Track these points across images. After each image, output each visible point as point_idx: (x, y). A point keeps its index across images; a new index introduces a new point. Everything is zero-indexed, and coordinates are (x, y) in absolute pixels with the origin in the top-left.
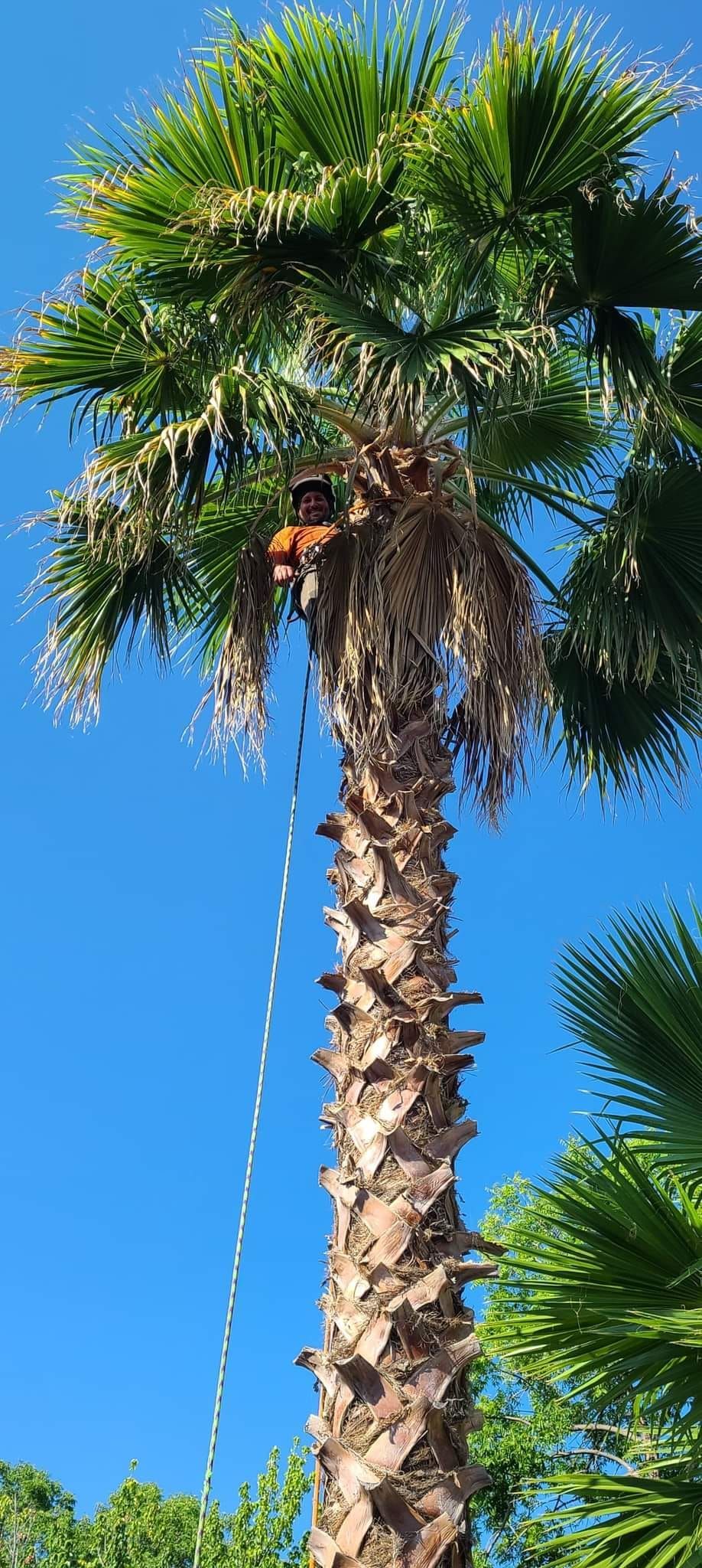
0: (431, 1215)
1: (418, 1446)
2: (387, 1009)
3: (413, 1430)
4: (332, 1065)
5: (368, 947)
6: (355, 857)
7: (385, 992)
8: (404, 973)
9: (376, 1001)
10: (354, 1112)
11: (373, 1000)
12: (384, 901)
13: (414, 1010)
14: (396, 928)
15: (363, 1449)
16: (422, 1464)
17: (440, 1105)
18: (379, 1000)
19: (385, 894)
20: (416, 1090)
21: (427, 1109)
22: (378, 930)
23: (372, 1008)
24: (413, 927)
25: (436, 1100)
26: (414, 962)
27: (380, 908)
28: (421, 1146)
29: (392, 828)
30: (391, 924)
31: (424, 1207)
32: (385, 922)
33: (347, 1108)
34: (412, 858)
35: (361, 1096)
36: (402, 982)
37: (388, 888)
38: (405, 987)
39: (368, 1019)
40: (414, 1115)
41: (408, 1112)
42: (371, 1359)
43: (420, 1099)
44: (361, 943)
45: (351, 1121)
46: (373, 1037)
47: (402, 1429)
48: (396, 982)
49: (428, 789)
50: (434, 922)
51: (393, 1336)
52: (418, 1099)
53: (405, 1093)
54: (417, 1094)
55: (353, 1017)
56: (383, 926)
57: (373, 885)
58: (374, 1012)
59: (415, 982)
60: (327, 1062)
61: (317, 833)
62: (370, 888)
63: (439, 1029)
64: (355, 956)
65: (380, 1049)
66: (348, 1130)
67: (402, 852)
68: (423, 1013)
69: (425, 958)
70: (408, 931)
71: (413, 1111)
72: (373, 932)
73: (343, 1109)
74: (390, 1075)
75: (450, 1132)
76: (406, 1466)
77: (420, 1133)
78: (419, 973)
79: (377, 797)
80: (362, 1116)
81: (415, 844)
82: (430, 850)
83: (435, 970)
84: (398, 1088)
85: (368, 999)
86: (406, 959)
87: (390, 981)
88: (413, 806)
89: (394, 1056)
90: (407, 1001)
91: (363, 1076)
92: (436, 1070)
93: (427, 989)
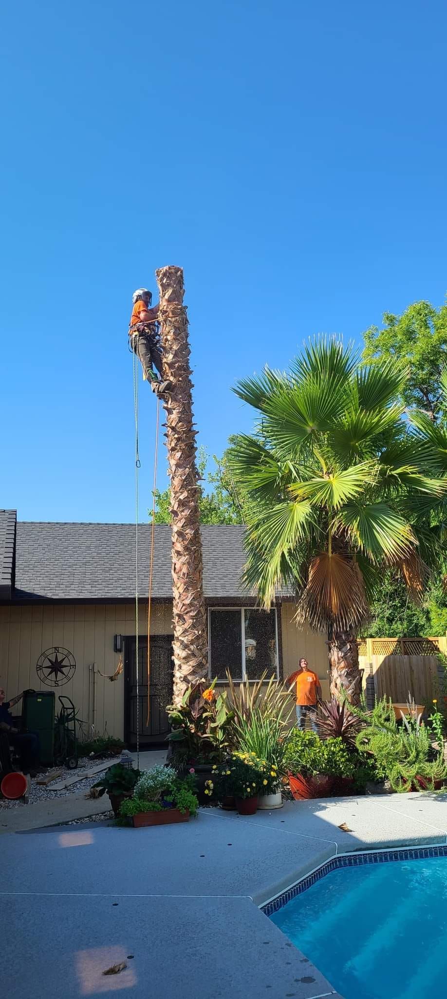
0: (185, 479)
1: (185, 523)
2: (174, 433)
3: (183, 521)
4: (165, 447)
5: (170, 416)
7: (173, 429)
8: (177, 423)
10: (170, 458)
13: (180, 432)
15: (176, 524)
16: (186, 526)
17: (188, 453)
19: (172, 402)
20: (181, 452)
21: (184, 455)
30: (174, 409)
31: (183, 478)
33: (168, 457)
36: (177, 425)
39: (170, 436)
42: (176, 510)
43: (182, 454)
45: (170, 460)
46: (171, 441)
47: (182, 520)
51: (179, 505)
55: (167, 436)
58: (171, 434)
59: (180, 424)
63: (186, 435)
65: (173, 445)
68: (182, 432)
69: (182, 417)
70: (178, 411)
71: (181, 457)
74: (176, 449)
76: (182, 527)
77: (183, 461)
78: (181, 422)
82: (182, 384)
83: (185, 418)
84: (178, 452)
85: (171, 430)
86: (177, 419)
87: (174, 426)
88: (177, 372)
89: (176, 445)
90: (178, 430)
91: (170, 450)
92: (184, 447)
93: (183, 425)
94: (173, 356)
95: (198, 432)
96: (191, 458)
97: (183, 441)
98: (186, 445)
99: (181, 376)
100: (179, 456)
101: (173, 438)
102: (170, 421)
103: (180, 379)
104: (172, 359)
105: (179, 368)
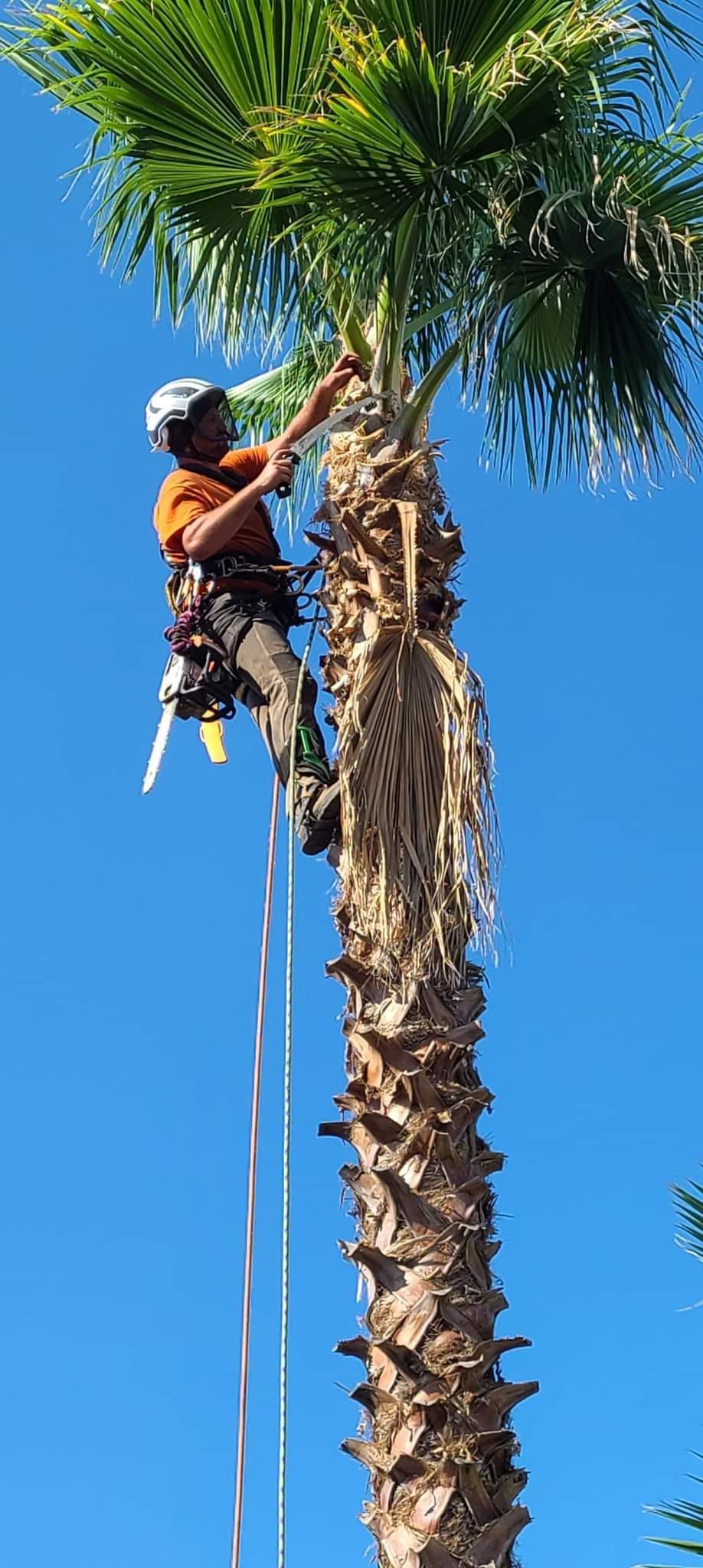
2: (412, 1384)
4: (364, 1456)
5: (388, 1298)
6: (363, 1173)
7: (406, 1361)
8: (429, 1330)
9: (399, 1375)
10: (386, 1520)
11: (396, 1372)
12: (400, 1233)
13: (443, 1379)
14: (417, 1269)
17: (483, 1494)
18: (402, 1373)
19: (400, 1226)
20: (450, 1485)
21: (465, 1505)
22: (397, 1275)
23: (395, 1384)
24: (437, 1263)
25: (478, 1489)
26: (438, 1315)
27: (395, 1246)
28: (461, 1554)
29: (401, 1127)
30: (411, 1263)
32: (402, 1263)
33: (379, 1517)
34: (430, 1163)
35: (391, 1500)
36: (427, 1344)
37: (401, 1216)
38: (431, 1349)
39: (391, 1400)
40: (449, 1519)
41: (442, 1516)
43: (456, 1495)
44: (380, 1294)
45: (386, 1532)
46: (396, 1426)
48: (420, 1346)
49: (443, 1057)
50: (463, 1249)
52: (453, 1496)
53: (439, 1490)
54: (452, 1489)
55: (375, 1400)
56: (402, 1268)
57: (386, 1211)
58: (397, 1390)
59: (442, 1340)
60: (358, 1453)
61: (319, 1135)
62: (383, 1215)
63: (475, 1398)
64: (374, 1311)
65: (406, 1443)
66: (383, 1542)
67: (416, 1157)
68: (454, 1381)
69: (454, 1302)
70: (430, 1271)
71: (448, 1513)
72: (391, 1279)
73: (374, 1519)
74: (421, 1471)
75: (498, 1525)
77: (458, 1538)
78: (446, 1326)
79: (383, 1079)
80: (395, 1525)
81: (430, 1146)
82: (452, 1145)
83: (469, 1313)
84: (431, 1485)
85: (391, 1371)
86: (429, 1312)
87: (412, 1346)
88: (427, 1086)
89: (423, 1446)
90: (434, 1369)
91: (391, 1474)
92: (469, 1460)
93: (458, 1346)
94: (404, 1008)
95: (533, 1388)
96: (500, 1525)
97: (462, 1427)
98: (477, 1449)
99: (444, 1103)
100: (439, 1511)
101: (407, 1409)
102: (389, 1324)
103: (445, 1117)
104: (404, 1023)
105: (438, 1066)
